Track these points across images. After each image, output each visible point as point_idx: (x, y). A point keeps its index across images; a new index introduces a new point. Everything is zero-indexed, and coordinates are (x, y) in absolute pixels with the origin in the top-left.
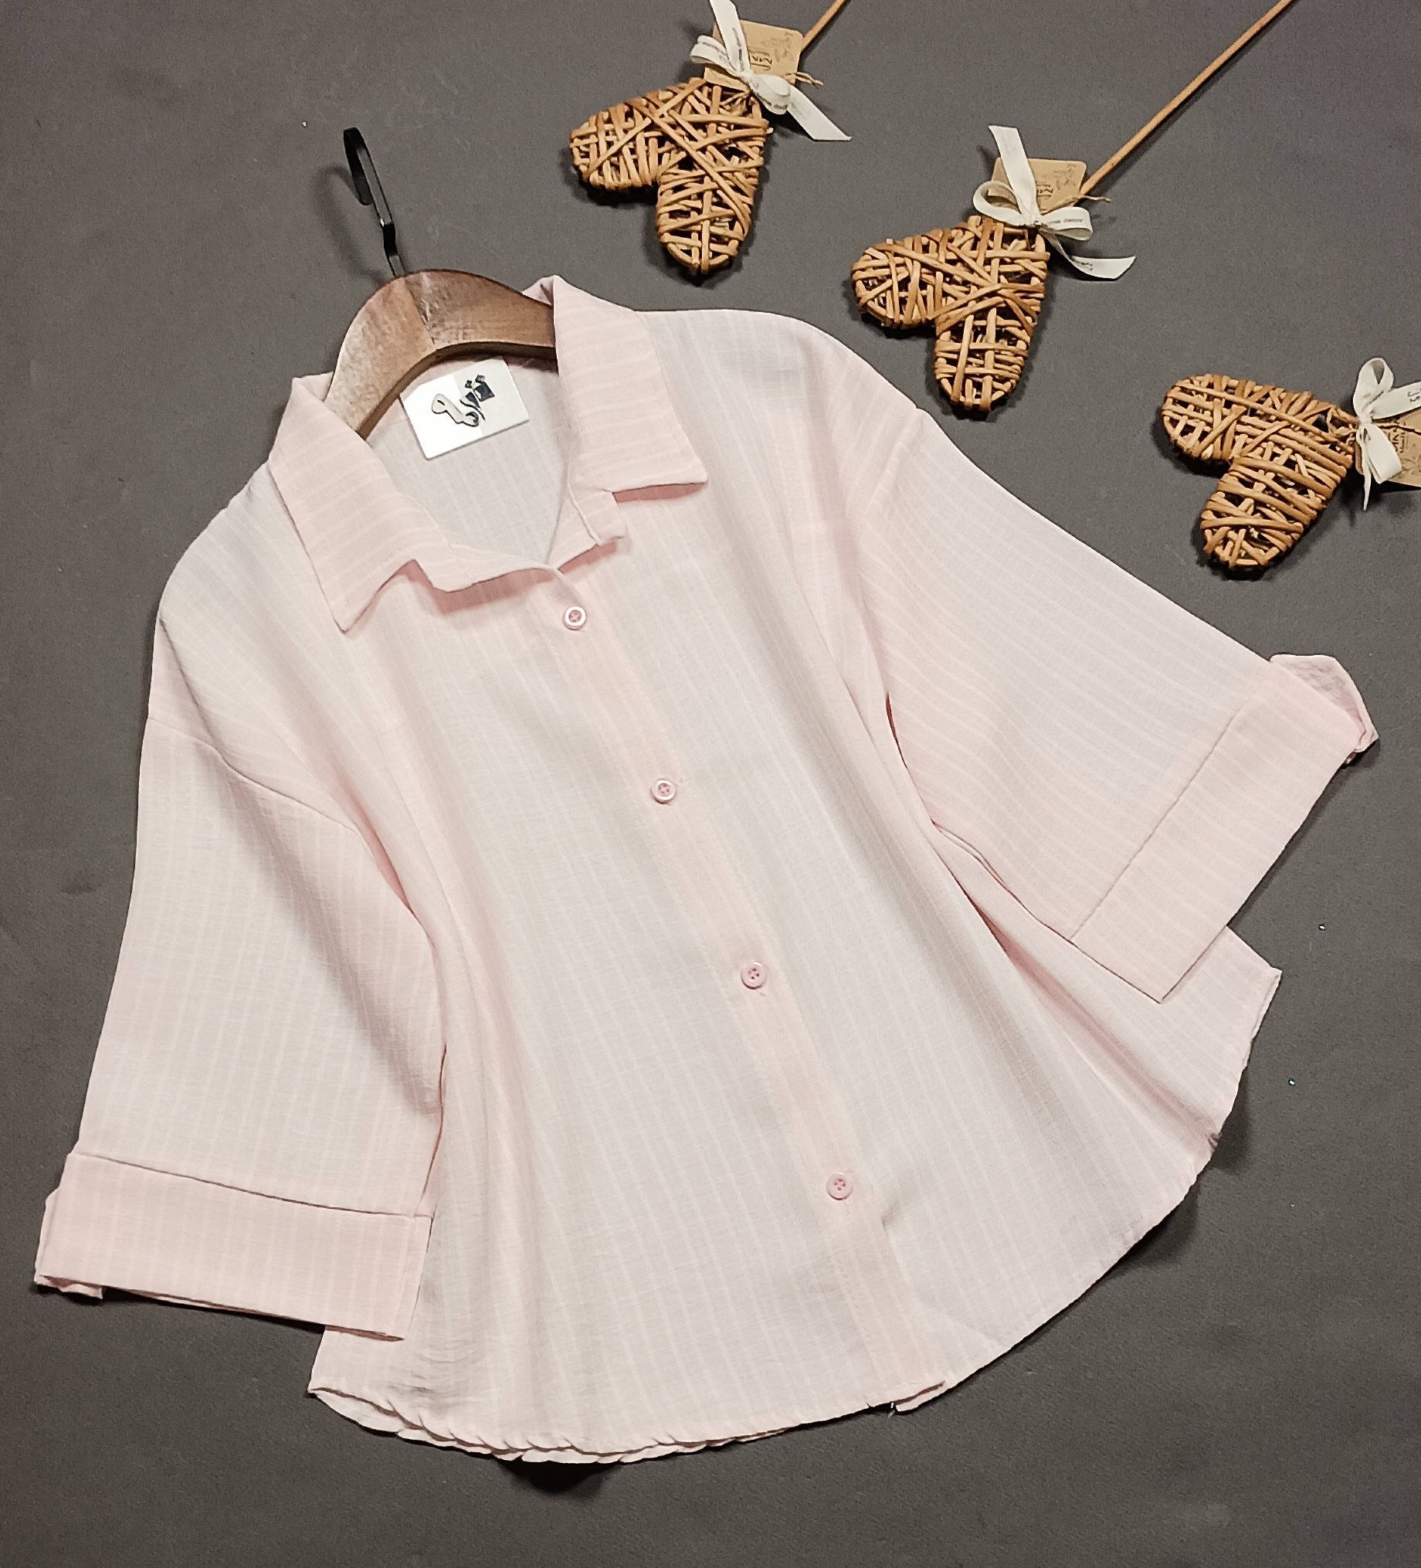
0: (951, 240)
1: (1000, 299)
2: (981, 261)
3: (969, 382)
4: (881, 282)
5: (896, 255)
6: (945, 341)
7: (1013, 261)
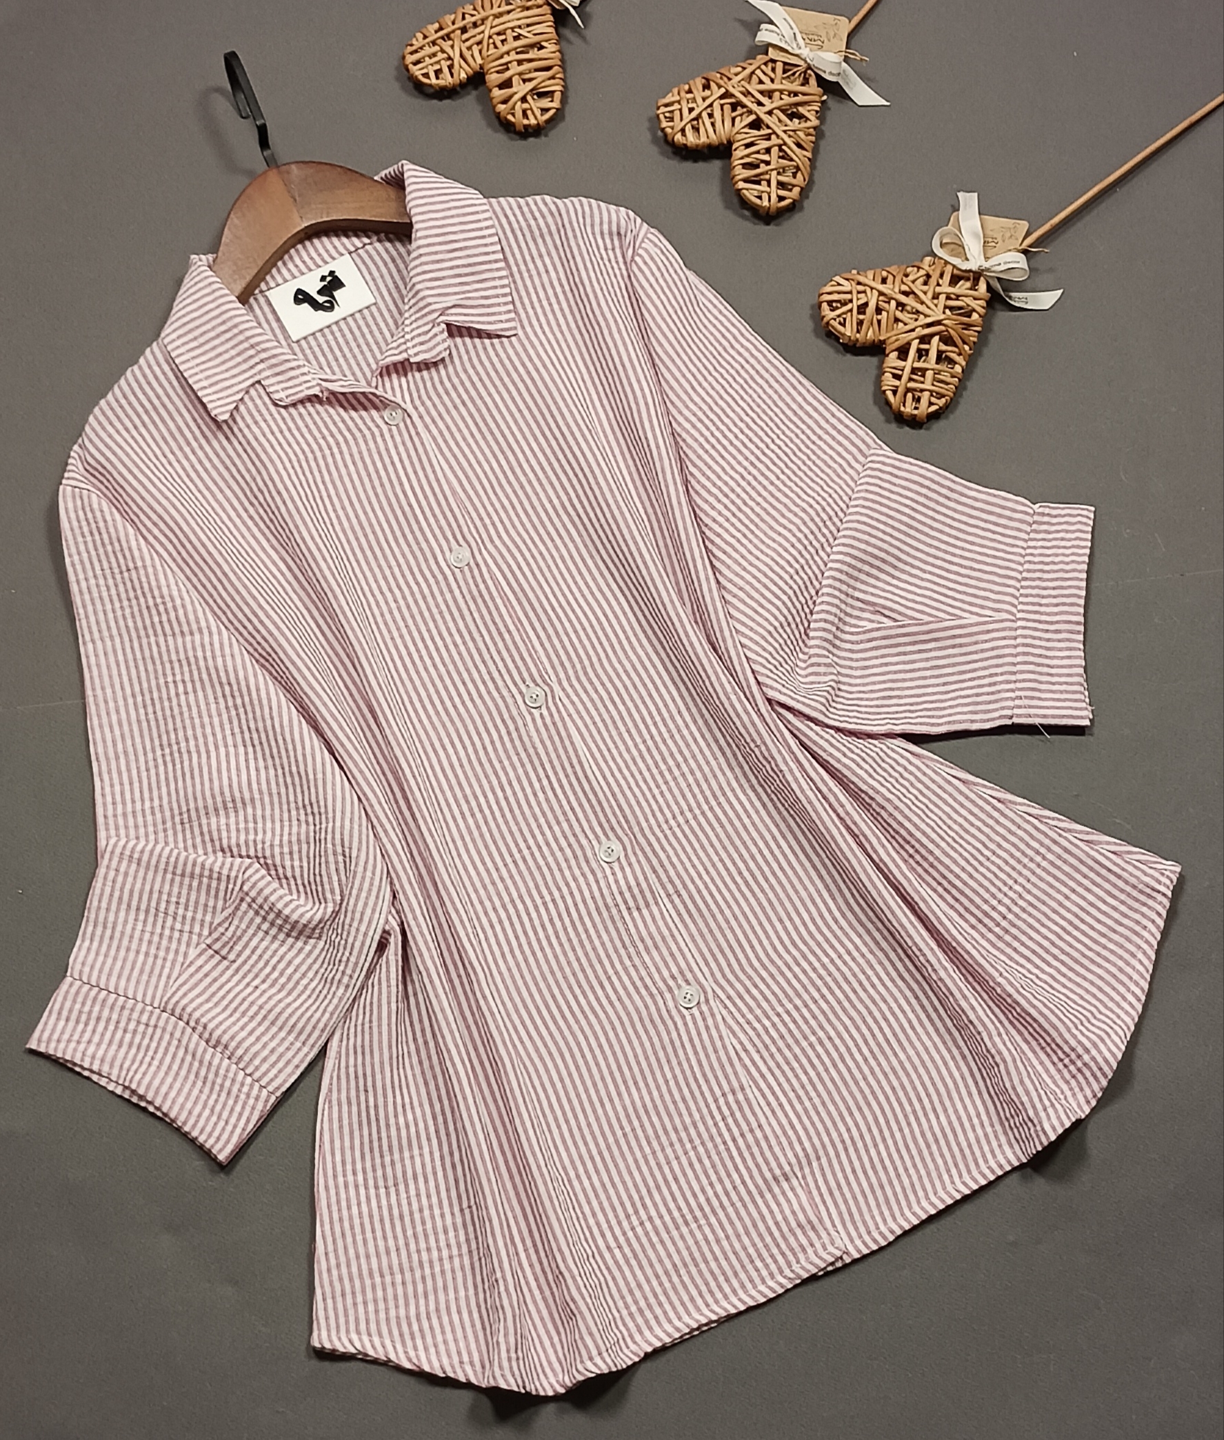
0: (907, 275)
1: (941, 328)
2: (930, 295)
3: (910, 395)
4: (844, 304)
5: (859, 283)
6: (892, 360)
7: (958, 297)
